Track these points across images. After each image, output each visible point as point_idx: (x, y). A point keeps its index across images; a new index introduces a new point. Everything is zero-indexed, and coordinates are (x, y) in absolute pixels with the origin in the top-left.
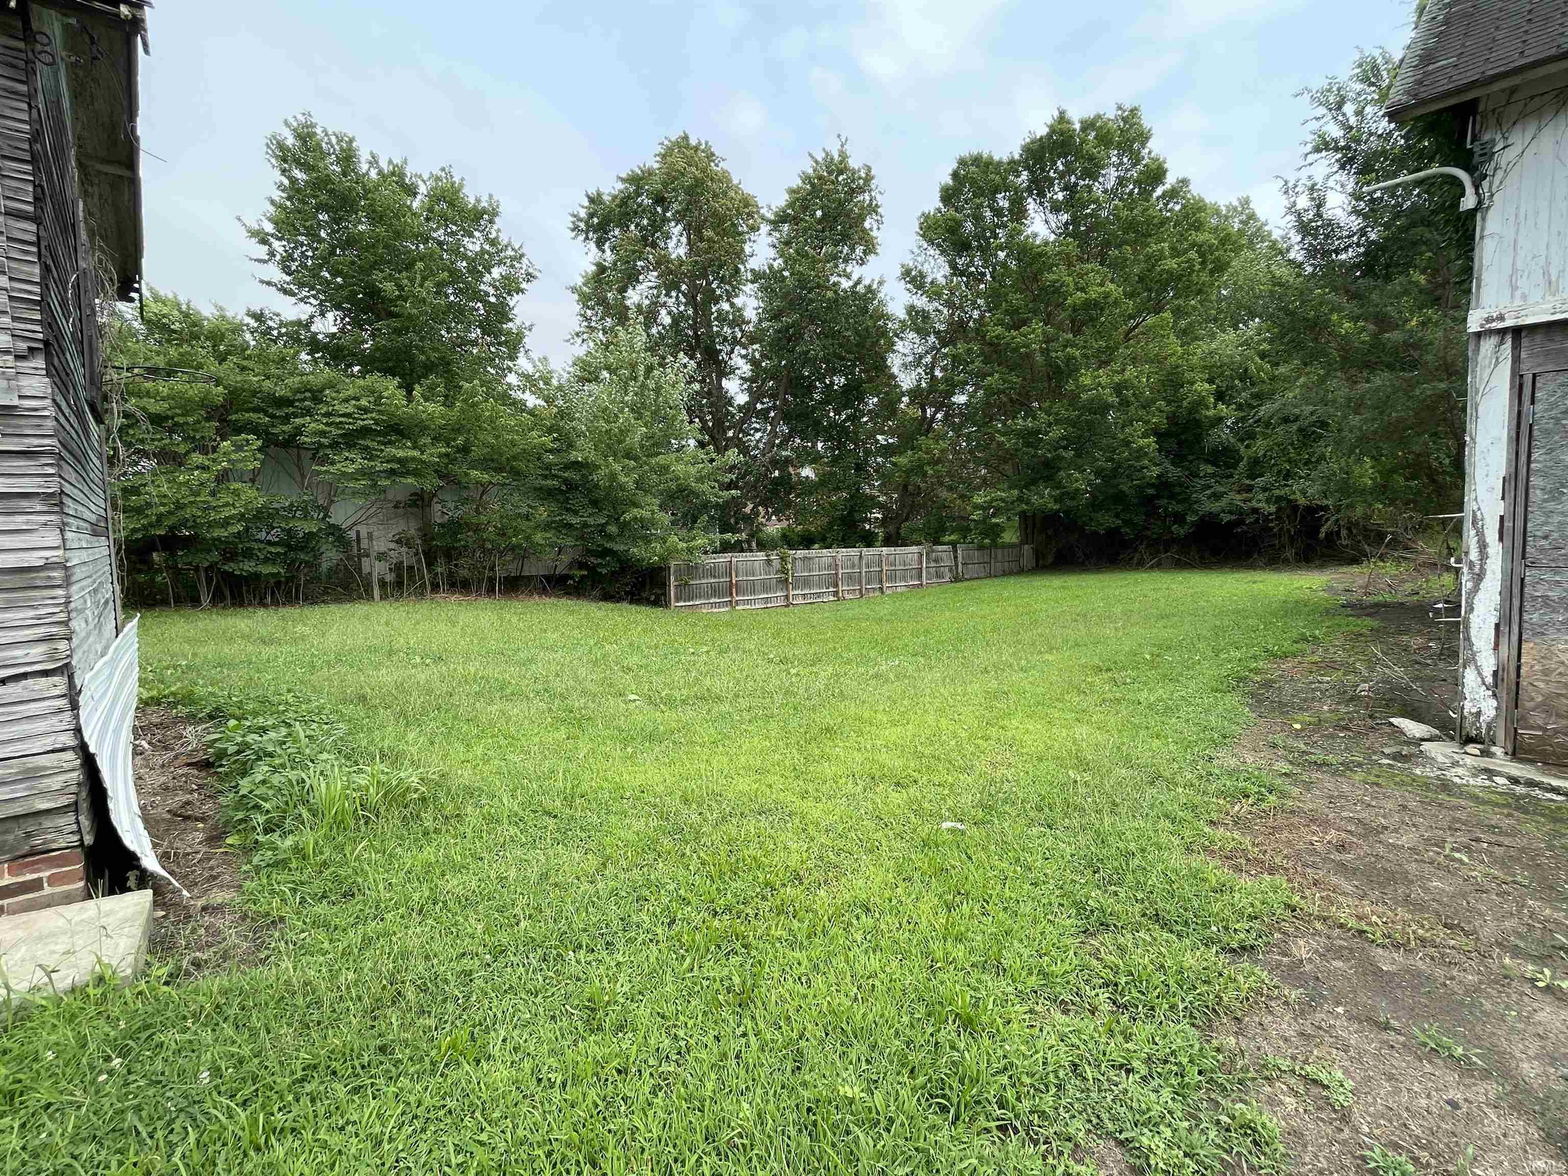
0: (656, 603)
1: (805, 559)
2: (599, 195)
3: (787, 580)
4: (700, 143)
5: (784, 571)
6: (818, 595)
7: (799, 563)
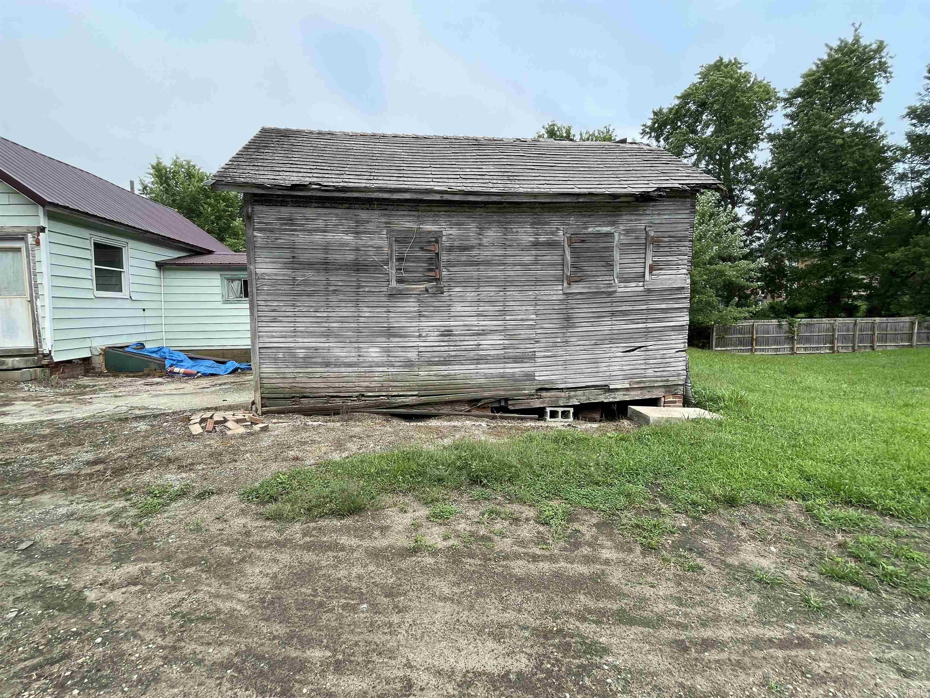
0: (703, 347)
1: (807, 325)
2: (661, 110)
3: (793, 338)
4: (730, 61)
5: (791, 331)
6: (817, 348)
7: (802, 328)
